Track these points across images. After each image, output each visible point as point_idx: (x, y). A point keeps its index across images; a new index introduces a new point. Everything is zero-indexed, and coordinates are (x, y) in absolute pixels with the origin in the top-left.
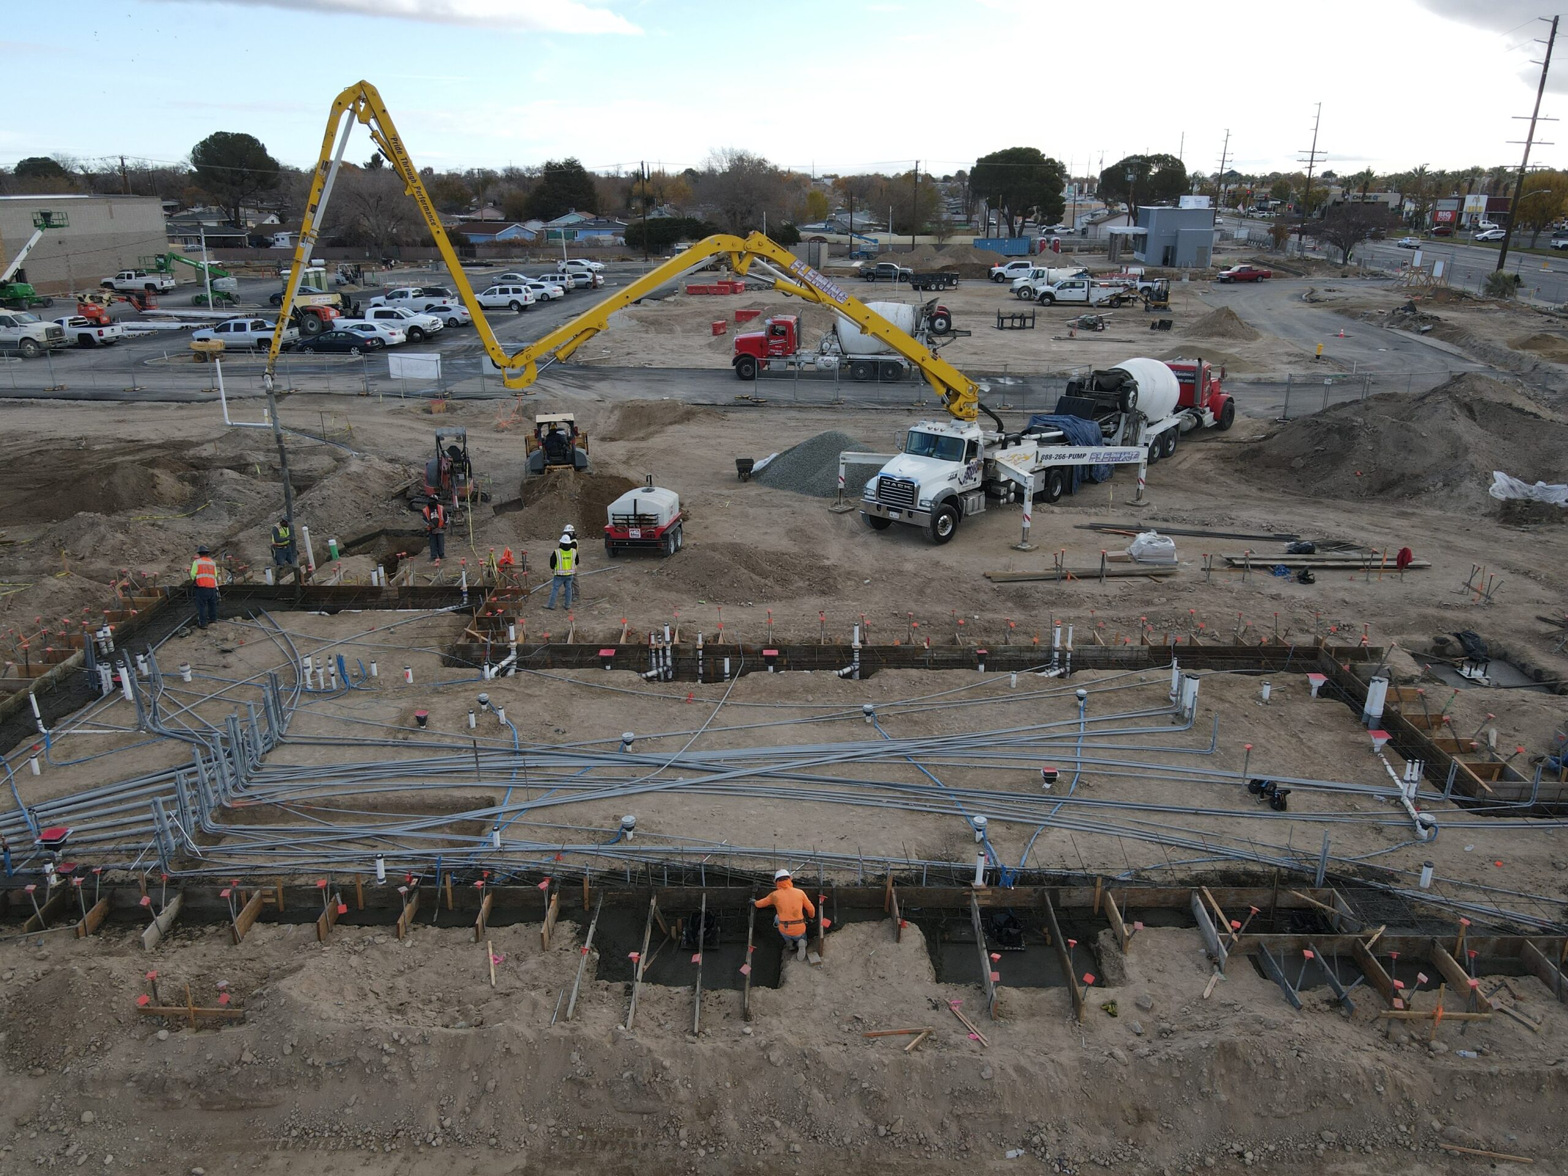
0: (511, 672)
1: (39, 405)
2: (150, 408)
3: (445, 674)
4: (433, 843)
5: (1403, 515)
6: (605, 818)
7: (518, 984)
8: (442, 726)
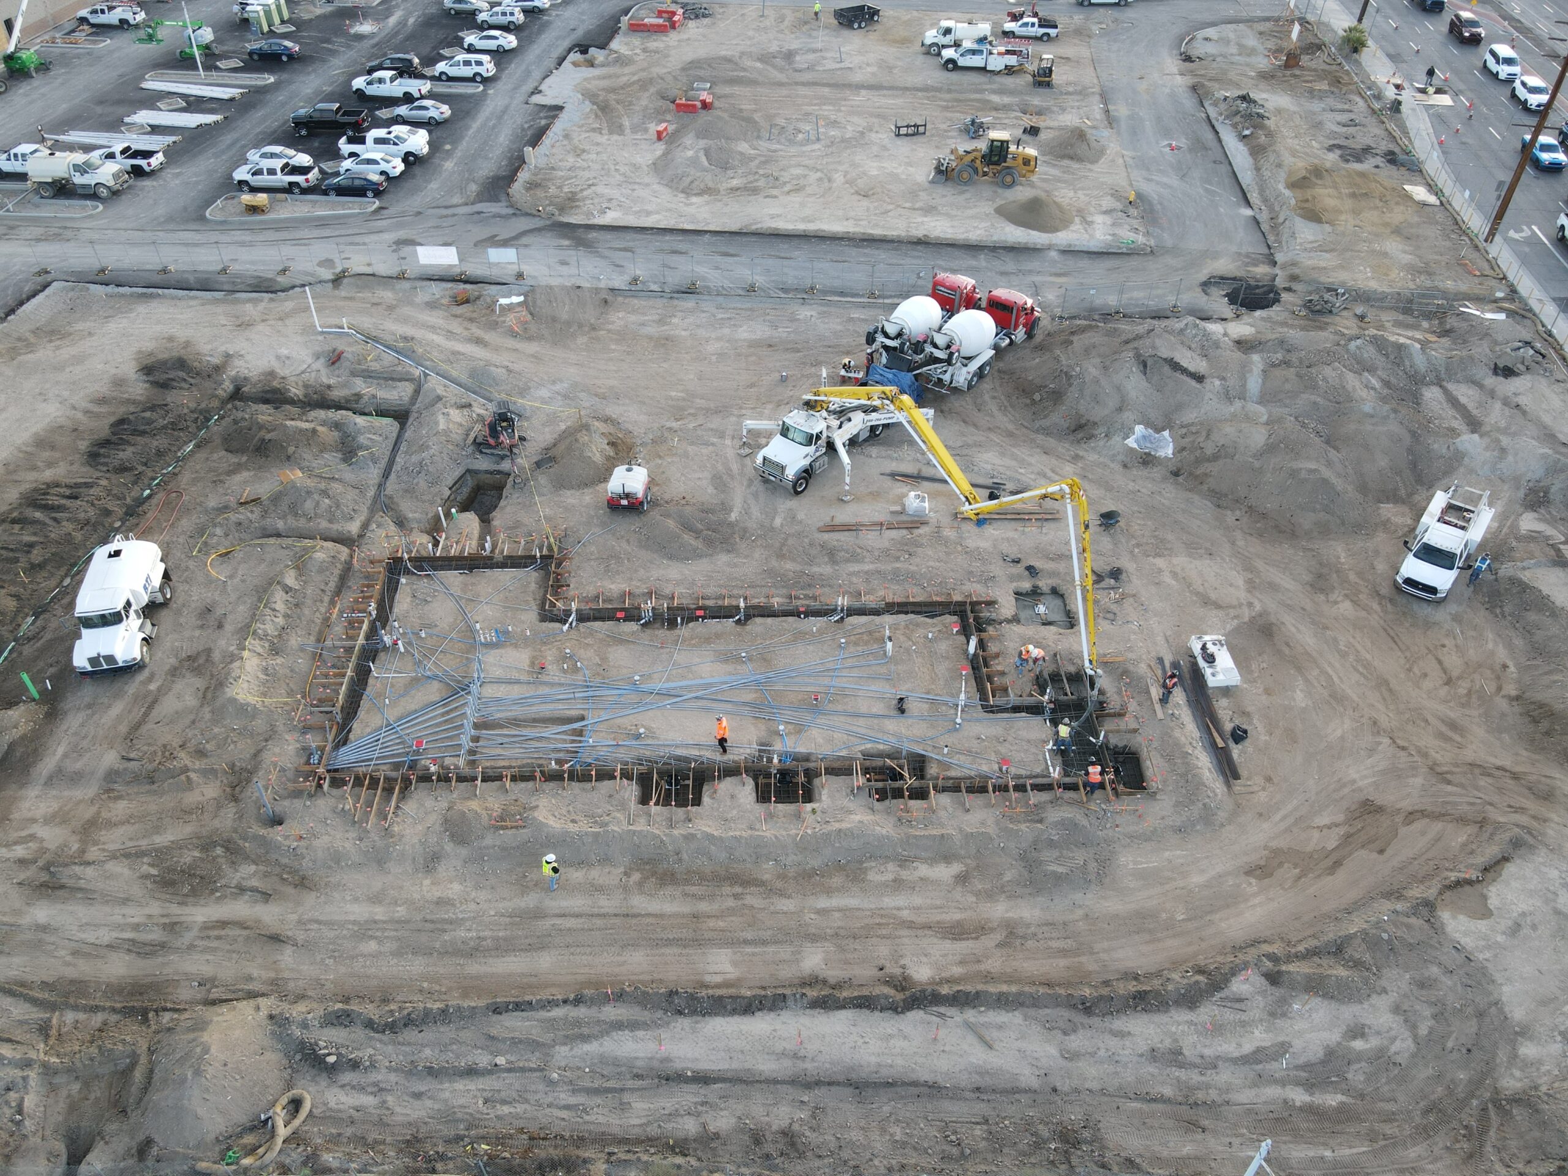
0: (575, 625)
3: (543, 628)
6: (632, 726)
7: (612, 809)
8: (552, 668)
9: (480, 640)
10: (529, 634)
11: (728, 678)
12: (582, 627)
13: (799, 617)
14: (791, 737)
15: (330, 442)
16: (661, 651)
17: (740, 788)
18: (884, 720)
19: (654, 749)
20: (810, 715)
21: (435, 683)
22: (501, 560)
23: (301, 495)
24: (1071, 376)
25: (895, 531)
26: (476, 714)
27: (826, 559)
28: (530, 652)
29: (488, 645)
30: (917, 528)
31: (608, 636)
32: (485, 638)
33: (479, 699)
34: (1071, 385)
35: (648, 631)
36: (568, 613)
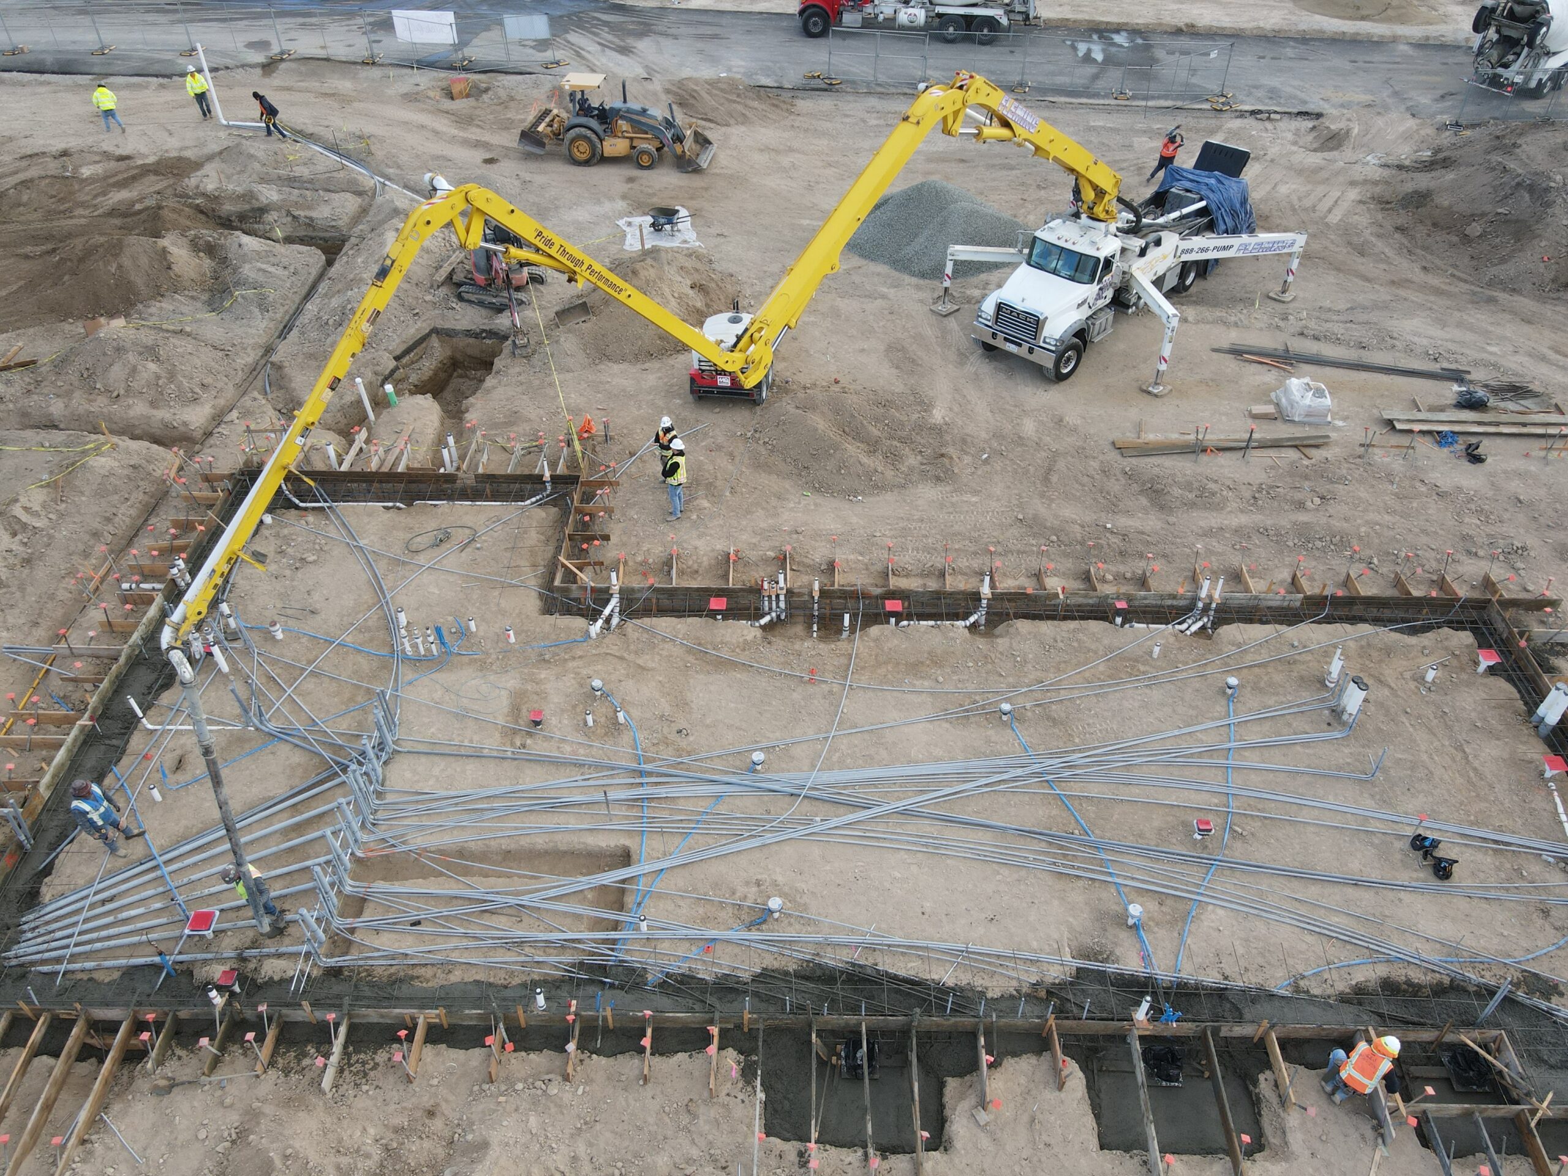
0: (615, 621)
2: (128, 86)
3: (547, 628)
4: (578, 919)
6: (747, 883)
7: (695, 1153)
8: (558, 723)
9: (403, 651)
10: (512, 640)
11: (975, 763)
12: (631, 625)
13: (1113, 622)
14: (1161, 933)
15: (193, 275)
16: (811, 689)
17: (1050, 1095)
18: (1390, 895)
19: (806, 954)
20: (1193, 874)
21: (284, 750)
22: (471, 481)
23: (105, 354)
24: (1547, 190)
25: (1272, 453)
26: (363, 837)
27: (1144, 501)
28: (511, 682)
29: (420, 662)
30: (1317, 446)
31: (690, 651)
32: (415, 646)
33: (379, 795)
34: (1548, 205)
35: (779, 643)
36: (602, 596)
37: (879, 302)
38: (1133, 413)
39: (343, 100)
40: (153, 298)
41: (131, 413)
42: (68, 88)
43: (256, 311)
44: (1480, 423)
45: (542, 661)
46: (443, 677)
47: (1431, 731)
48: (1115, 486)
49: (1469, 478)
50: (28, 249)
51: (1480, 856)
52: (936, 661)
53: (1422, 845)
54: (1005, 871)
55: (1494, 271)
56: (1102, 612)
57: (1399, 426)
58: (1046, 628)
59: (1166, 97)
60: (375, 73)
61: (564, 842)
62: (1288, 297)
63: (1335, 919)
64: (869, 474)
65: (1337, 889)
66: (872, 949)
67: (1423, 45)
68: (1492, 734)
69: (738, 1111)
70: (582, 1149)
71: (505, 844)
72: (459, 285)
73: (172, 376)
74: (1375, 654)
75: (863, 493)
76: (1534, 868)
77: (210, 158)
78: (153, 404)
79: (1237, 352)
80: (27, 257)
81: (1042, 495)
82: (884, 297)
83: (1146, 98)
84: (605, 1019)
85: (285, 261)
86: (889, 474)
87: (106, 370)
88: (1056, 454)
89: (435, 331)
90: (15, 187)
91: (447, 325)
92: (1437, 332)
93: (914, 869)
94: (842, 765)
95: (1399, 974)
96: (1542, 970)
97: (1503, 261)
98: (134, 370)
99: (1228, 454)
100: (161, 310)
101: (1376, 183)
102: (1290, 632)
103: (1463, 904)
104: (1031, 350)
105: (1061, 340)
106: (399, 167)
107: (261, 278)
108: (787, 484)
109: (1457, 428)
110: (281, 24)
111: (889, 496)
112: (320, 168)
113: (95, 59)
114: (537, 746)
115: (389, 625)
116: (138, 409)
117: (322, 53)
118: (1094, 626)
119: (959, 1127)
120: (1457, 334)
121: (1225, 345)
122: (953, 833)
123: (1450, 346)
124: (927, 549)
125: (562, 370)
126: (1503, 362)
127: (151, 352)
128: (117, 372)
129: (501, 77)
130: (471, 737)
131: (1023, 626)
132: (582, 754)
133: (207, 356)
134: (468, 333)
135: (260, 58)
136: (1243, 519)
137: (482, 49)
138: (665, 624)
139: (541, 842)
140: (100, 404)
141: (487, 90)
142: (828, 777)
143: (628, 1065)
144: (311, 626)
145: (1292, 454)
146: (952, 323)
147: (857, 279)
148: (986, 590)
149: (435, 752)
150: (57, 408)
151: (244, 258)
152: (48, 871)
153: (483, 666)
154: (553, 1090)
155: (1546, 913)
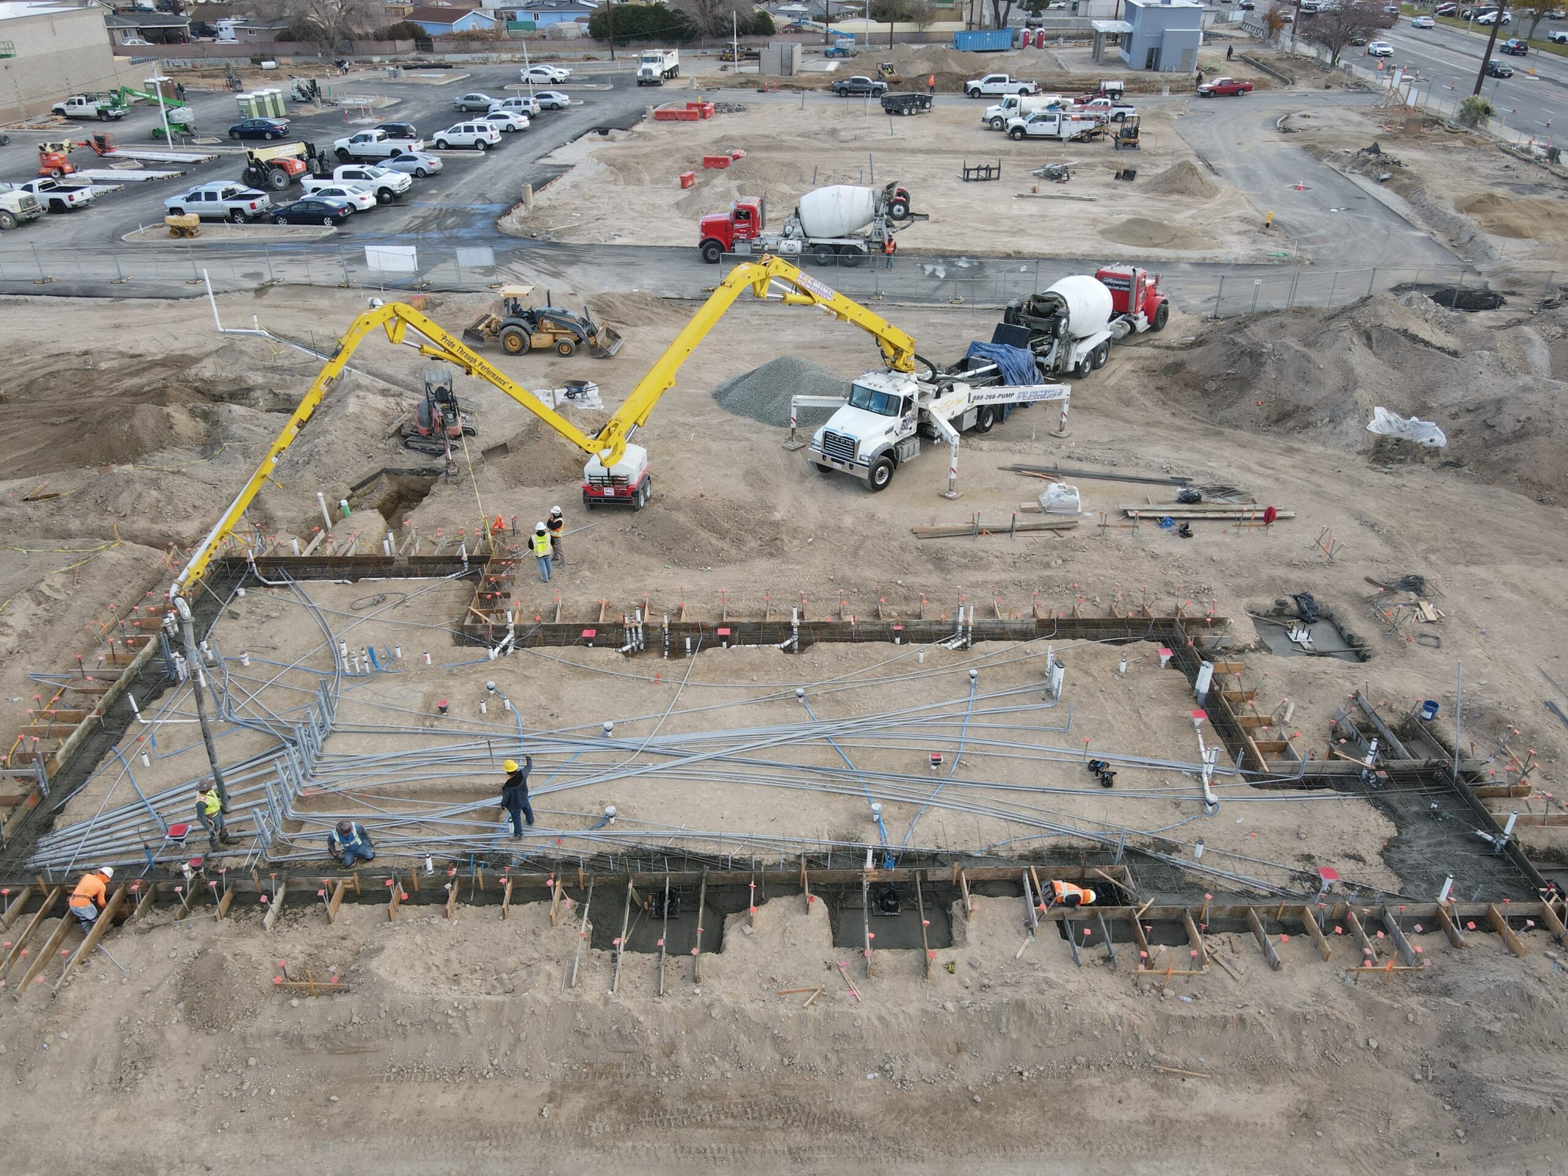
0: (510, 650)
1: (33, 303)
2: (141, 306)
3: (457, 654)
4: (463, 828)
5: (1290, 451)
6: (593, 804)
7: (536, 955)
9: (343, 671)
10: (429, 662)
11: (773, 729)
12: (522, 653)
13: (893, 641)
14: (896, 824)
15: (190, 434)
16: (655, 687)
17: (800, 918)
18: (1067, 797)
19: (633, 842)
20: (928, 789)
21: (246, 733)
22: (405, 563)
23: (117, 485)
24: (1261, 354)
25: (1033, 534)
26: (305, 784)
27: (930, 566)
28: (427, 687)
29: (354, 677)
30: (1068, 529)
31: (565, 666)
32: (353, 667)
33: (318, 758)
34: (1262, 365)
35: (635, 661)
36: (502, 631)
37: (743, 443)
38: (931, 511)
39: (321, 313)
40: (157, 450)
41: (135, 527)
42: (89, 308)
43: (240, 457)
44: (1191, 511)
45: (451, 674)
46: (374, 686)
47: (1118, 702)
48: (908, 557)
49: (1180, 547)
50: (54, 420)
51: (1137, 774)
52: (754, 668)
53: (1095, 767)
54: (787, 792)
55: (1223, 413)
56: (885, 635)
57: (1131, 514)
58: (841, 646)
59: (991, 302)
60: (350, 294)
61: (456, 782)
62: (1064, 434)
63: (1025, 813)
64: (718, 552)
65: (1030, 795)
66: (681, 838)
67: (1200, 264)
68: (1163, 702)
69: (571, 933)
70: (453, 955)
71: (412, 785)
72: (405, 437)
73: (170, 500)
74: (1086, 657)
75: (712, 565)
76: (1176, 779)
77: (208, 355)
78: (152, 521)
79: (1017, 470)
80: (53, 425)
81: (850, 563)
82: (747, 439)
83: (974, 303)
84: (477, 880)
85: (266, 423)
86: (733, 552)
87: (117, 497)
88: (867, 537)
89: (385, 471)
90: (44, 377)
91: (395, 466)
92: (1172, 455)
93: (719, 792)
94: (673, 731)
95: (1064, 842)
96: (1169, 837)
97: (1229, 406)
98: (140, 495)
99: (1000, 535)
100: (163, 459)
101: (1147, 359)
102: (1027, 646)
103: (1119, 801)
104: (851, 467)
105: (872, 457)
106: (364, 359)
107: (245, 434)
108: (653, 561)
109: (1174, 515)
110: (274, 260)
111: (732, 568)
112: (298, 360)
113: (113, 286)
114: (441, 725)
115: (333, 655)
116: (141, 524)
117: (306, 281)
118: (878, 645)
119: (733, 936)
120: (1187, 455)
121: (1010, 464)
122: (750, 770)
123: (1180, 463)
124: (757, 600)
125: (483, 491)
126: (1219, 473)
127: (155, 483)
128: (126, 498)
129: (453, 295)
130: (392, 721)
131: (823, 646)
132: (476, 730)
133: (198, 487)
134: (412, 472)
135: (254, 284)
136: (1004, 576)
137: (438, 275)
138: (548, 651)
139: (439, 783)
140: (110, 521)
141: (440, 304)
142: (661, 740)
143: (492, 910)
144: (272, 657)
145: (1049, 535)
146: (798, 455)
147: (727, 428)
148: (795, 621)
149: (362, 731)
150: (75, 525)
151: (233, 421)
152: (60, 810)
153: (405, 679)
154: (435, 921)
155: (1177, 805)
